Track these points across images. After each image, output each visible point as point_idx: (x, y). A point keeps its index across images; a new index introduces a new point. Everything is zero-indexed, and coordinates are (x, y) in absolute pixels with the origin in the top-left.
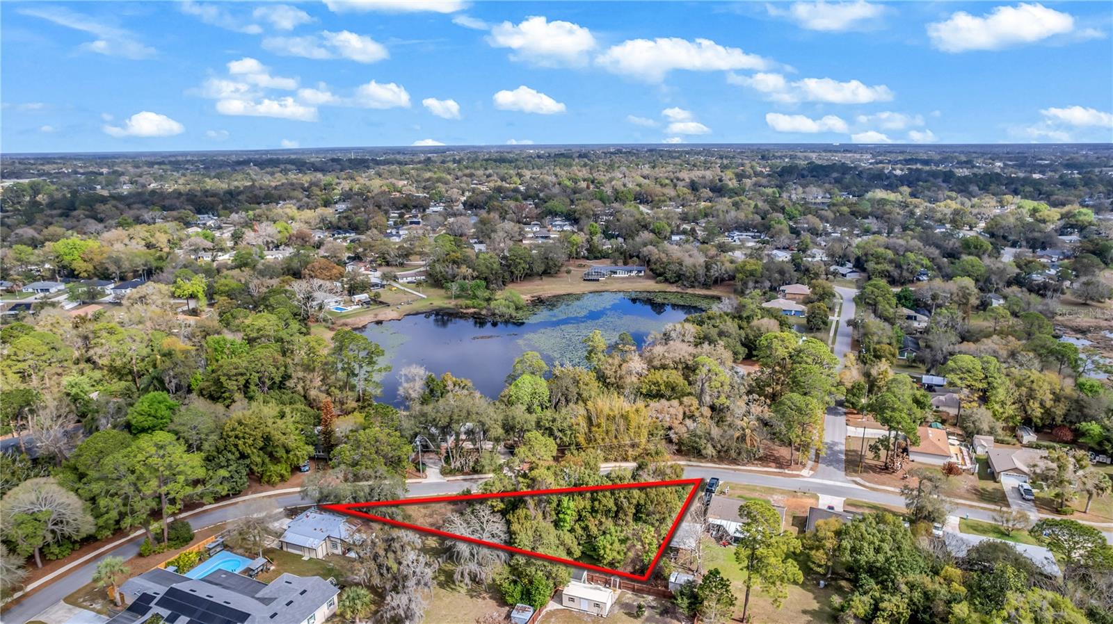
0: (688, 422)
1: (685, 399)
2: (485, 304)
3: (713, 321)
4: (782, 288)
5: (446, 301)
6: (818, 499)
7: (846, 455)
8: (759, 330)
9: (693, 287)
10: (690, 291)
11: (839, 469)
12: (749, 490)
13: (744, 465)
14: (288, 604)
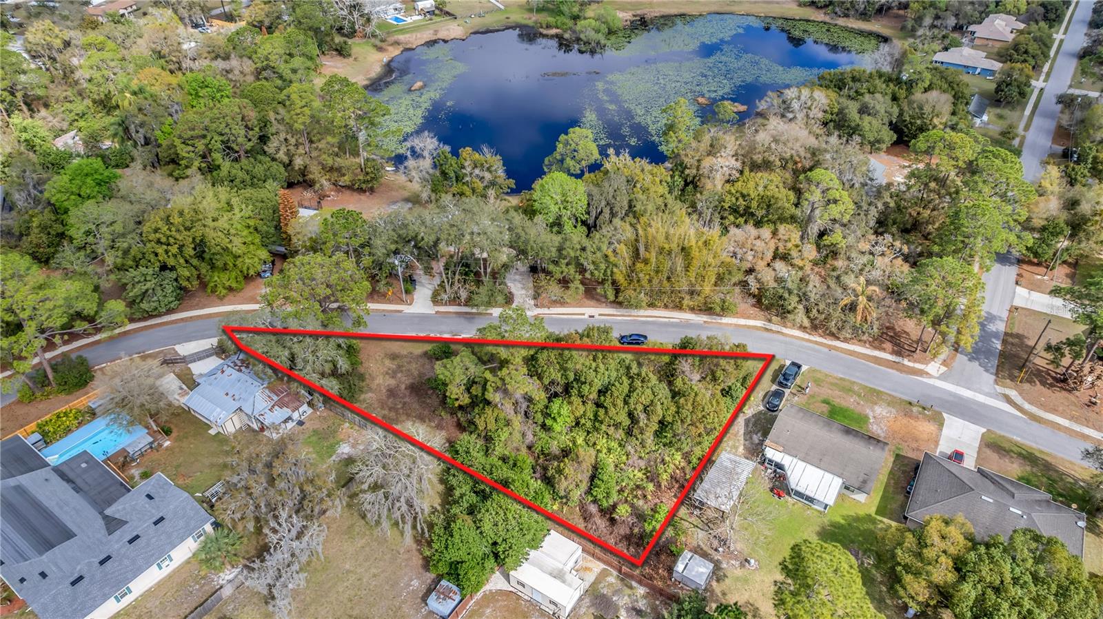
0: (779, 265)
1: (782, 228)
2: (570, 23)
3: (858, 85)
4: (971, 28)
5: (526, 15)
6: (941, 424)
7: (1004, 342)
8: (921, 108)
9: (847, 16)
10: (841, 22)
11: (987, 371)
12: (844, 389)
13: (846, 340)
14: (131, 542)
